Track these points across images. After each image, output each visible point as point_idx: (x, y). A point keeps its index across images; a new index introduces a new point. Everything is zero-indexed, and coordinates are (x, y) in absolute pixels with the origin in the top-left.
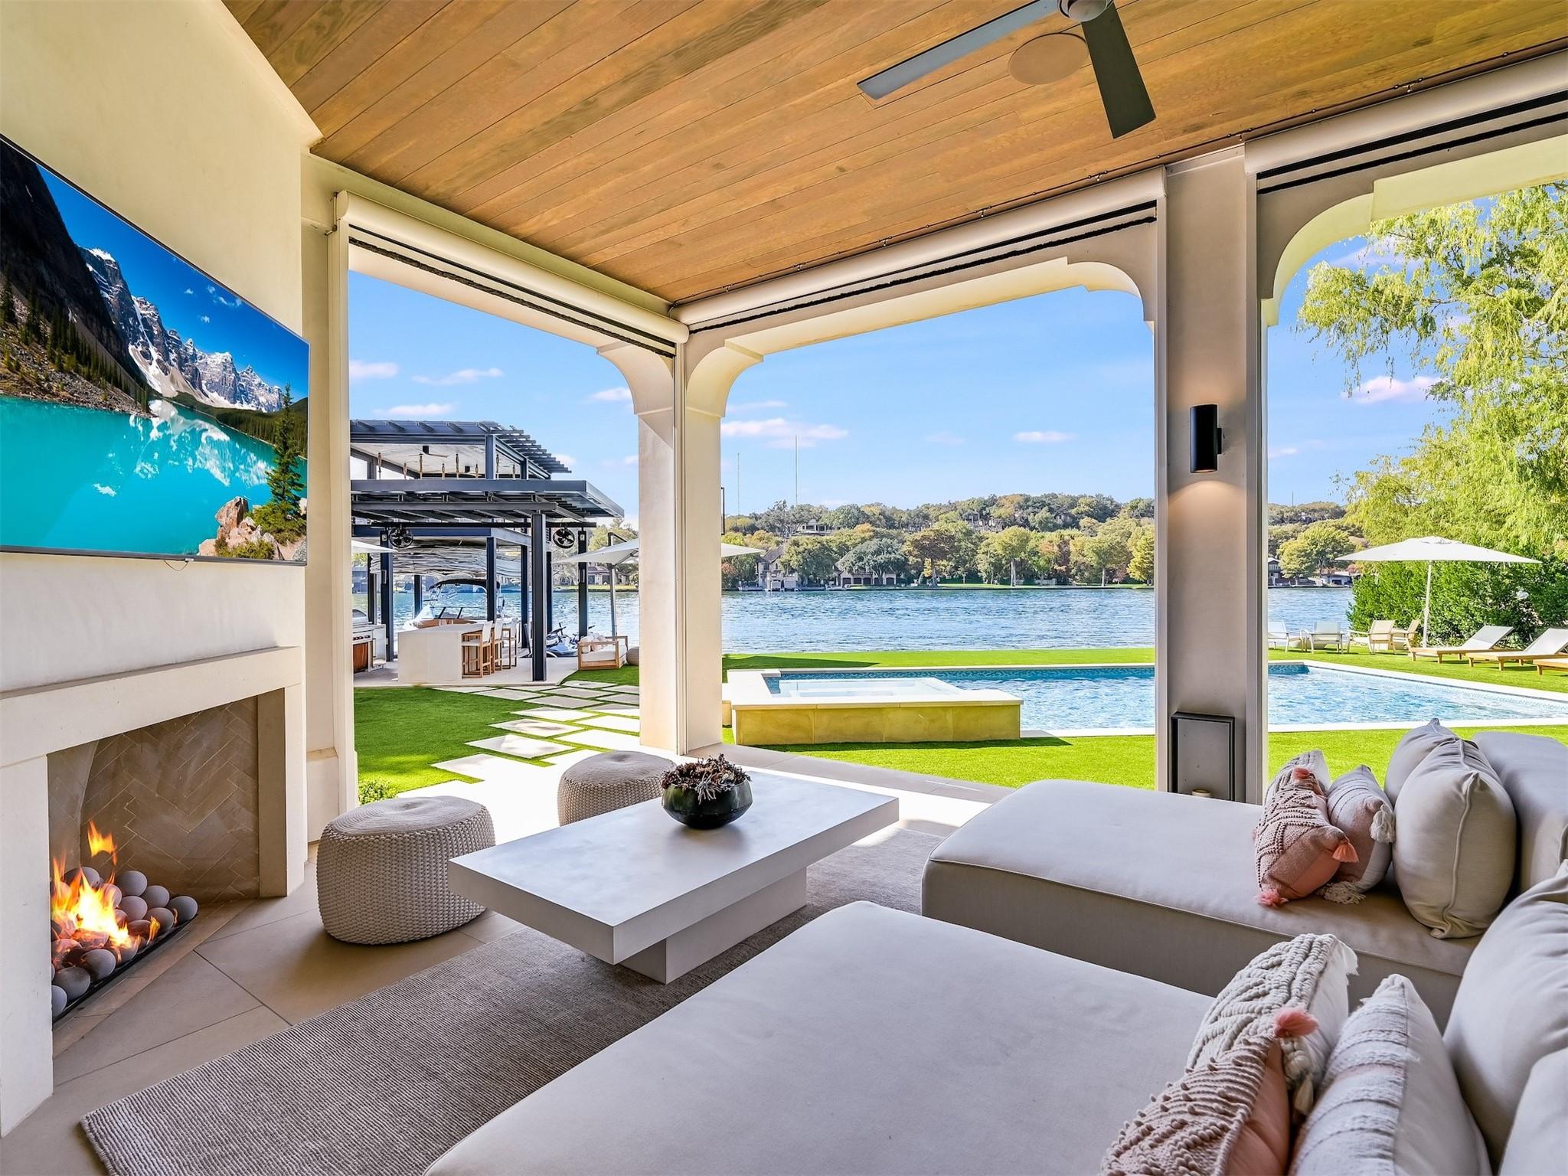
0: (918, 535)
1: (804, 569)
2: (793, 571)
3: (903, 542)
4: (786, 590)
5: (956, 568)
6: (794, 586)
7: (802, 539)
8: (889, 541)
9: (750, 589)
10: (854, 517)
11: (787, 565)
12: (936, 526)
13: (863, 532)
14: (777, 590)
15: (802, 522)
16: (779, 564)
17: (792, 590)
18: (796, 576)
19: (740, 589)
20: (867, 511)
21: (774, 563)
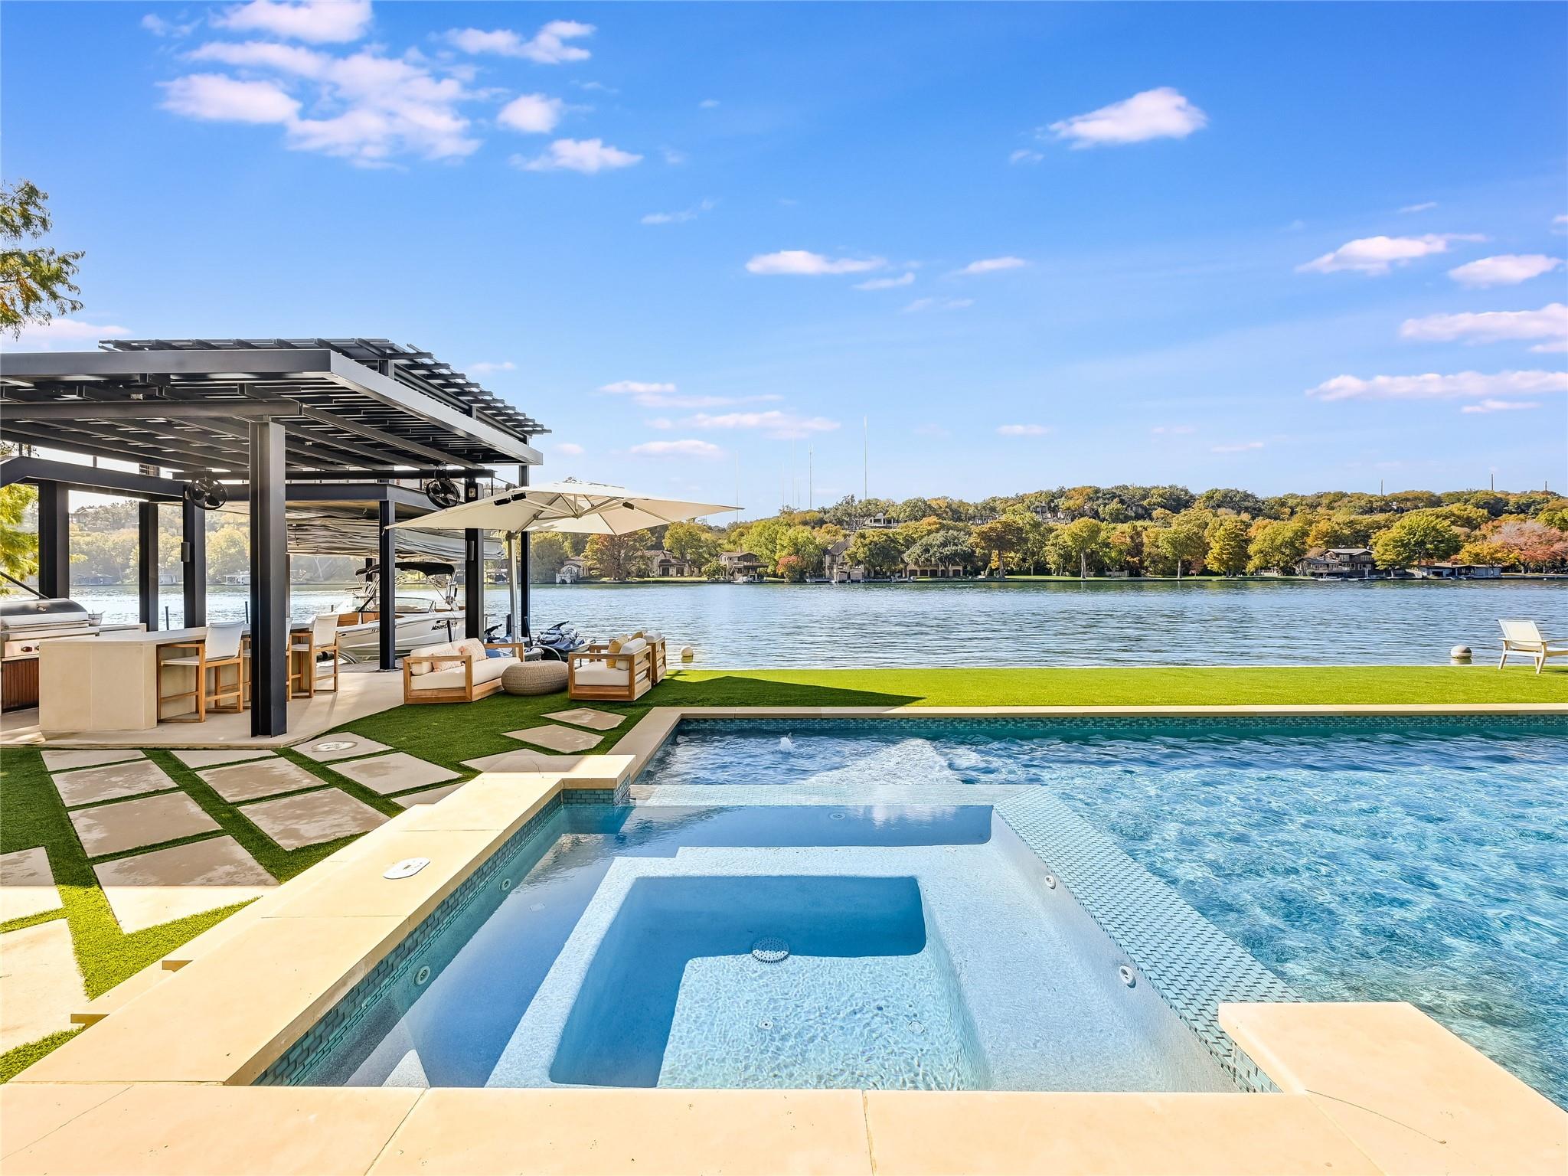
0: (985, 527)
1: (870, 560)
2: (859, 563)
3: (970, 534)
4: (852, 581)
5: (1024, 560)
6: (860, 578)
7: (869, 532)
8: (956, 533)
9: (817, 580)
10: (920, 510)
11: (852, 557)
12: (1003, 518)
13: (930, 524)
14: (844, 582)
15: (870, 515)
16: (846, 557)
17: (859, 582)
18: (861, 567)
19: (808, 580)
20: (934, 505)
21: (841, 556)
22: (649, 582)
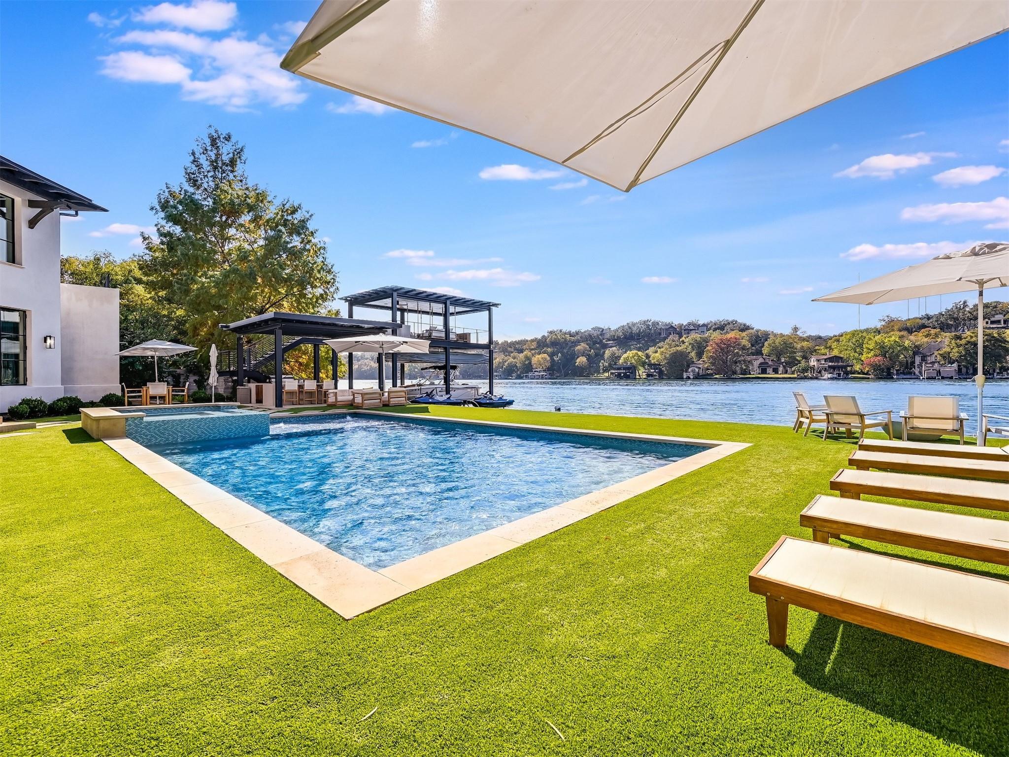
1: (966, 359)
2: (952, 362)
4: (943, 378)
6: (953, 374)
9: (905, 377)
11: (947, 358)
14: (933, 378)
16: (938, 356)
17: (951, 378)
18: (955, 365)
19: (895, 377)
21: (934, 356)
22: (750, 378)
